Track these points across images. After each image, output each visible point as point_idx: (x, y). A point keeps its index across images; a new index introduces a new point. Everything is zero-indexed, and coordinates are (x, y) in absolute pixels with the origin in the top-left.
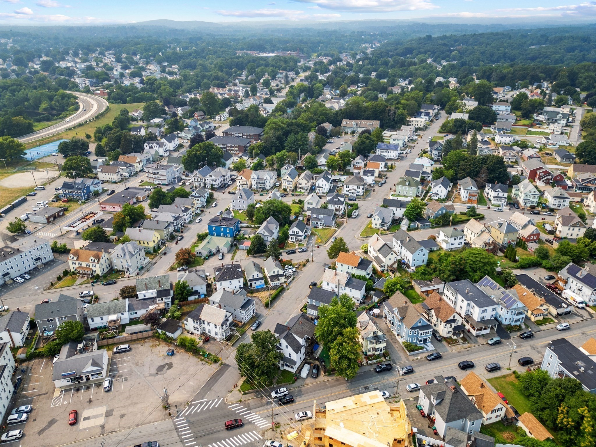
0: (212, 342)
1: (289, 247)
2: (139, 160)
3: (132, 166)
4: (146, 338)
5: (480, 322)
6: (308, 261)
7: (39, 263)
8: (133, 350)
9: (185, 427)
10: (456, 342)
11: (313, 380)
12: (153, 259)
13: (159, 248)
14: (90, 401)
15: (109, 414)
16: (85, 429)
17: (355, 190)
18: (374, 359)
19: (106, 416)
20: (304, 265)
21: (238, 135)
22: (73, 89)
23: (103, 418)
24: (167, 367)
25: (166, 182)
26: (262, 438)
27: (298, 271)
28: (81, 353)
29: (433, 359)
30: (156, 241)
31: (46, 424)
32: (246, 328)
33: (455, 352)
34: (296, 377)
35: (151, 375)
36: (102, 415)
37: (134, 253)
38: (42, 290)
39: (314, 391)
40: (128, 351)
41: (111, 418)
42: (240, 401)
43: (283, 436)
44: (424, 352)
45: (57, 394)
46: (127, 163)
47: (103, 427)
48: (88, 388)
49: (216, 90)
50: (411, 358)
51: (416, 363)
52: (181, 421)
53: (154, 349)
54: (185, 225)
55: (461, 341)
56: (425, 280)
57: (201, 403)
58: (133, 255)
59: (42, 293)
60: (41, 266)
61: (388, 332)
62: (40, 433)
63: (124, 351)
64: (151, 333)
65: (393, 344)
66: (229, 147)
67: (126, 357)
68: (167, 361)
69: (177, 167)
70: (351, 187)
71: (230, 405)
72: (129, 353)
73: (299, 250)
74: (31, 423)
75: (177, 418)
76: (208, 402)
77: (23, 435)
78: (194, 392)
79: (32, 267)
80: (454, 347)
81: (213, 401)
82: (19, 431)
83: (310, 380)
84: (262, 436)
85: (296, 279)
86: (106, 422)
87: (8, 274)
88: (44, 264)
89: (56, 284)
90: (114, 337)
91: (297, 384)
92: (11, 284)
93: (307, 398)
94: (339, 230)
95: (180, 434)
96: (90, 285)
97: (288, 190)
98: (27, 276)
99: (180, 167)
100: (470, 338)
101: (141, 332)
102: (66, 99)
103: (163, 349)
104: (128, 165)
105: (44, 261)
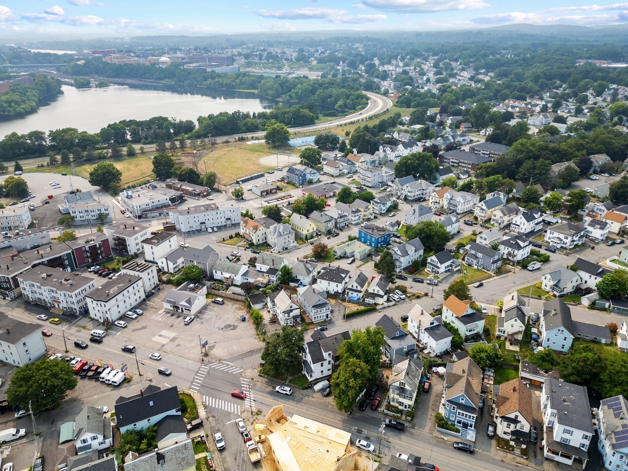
0: (276, 325)
1: (420, 275)
2: (363, 160)
3: (353, 164)
4: (239, 301)
5: (559, 443)
6: (426, 295)
7: (229, 222)
8: (224, 306)
9: (203, 374)
10: (510, 449)
11: (321, 397)
12: (300, 244)
13: (312, 237)
14: (172, 326)
15: (173, 340)
16: (154, 342)
17: (561, 240)
18: (393, 411)
19: (171, 340)
20: (418, 297)
21: (484, 152)
22: (375, 91)
23: (168, 340)
24: (232, 327)
25: (370, 185)
26: (239, 414)
27: (407, 300)
28: (190, 291)
29: (459, 449)
30: (311, 231)
31: (140, 327)
32: (311, 327)
33: (498, 458)
34: (309, 386)
35: (218, 328)
36: (170, 338)
37: (282, 234)
38: (215, 242)
39: (313, 405)
40: (220, 304)
41: (172, 342)
42: (252, 379)
43: (254, 423)
44: (457, 437)
45: (161, 312)
46: (350, 161)
47: (163, 346)
48: (179, 317)
49: (512, 102)
50: (436, 434)
51: (438, 441)
52: (205, 369)
53: (237, 311)
54: (349, 225)
55: (518, 451)
56: (539, 366)
57: (228, 365)
58: (281, 235)
59: (214, 244)
60: (229, 225)
61: (437, 396)
62: (134, 330)
63: (218, 303)
64: (243, 298)
65: (430, 410)
66: (461, 162)
67: (217, 308)
68: (236, 324)
69: (388, 173)
70: (556, 234)
71: (243, 378)
72: (220, 306)
73: (428, 282)
74: (135, 322)
75: (205, 366)
76: (232, 366)
77: (126, 327)
78: (231, 355)
79: (223, 224)
80: (502, 453)
81: (236, 368)
82: (124, 322)
83: (318, 396)
84: (241, 413)
85: (396, 307)
86: (168, 344)
87: (204, 223)
88: (232, 225)
89: (226, 240)
90: (219, 290)
91: (305, 392)
92: (203, 231)
93: (301, 407)
94: (496, 278)
95: (196, 377)
96: (244, 248)
97: (479, 219)
98: (215, 229)
99: (392, 173)
100: (535, 456)
101: (237, 294)
102: (360, 99)
103: (243, 313)
104: (350, 163)
105: (233, 222)
